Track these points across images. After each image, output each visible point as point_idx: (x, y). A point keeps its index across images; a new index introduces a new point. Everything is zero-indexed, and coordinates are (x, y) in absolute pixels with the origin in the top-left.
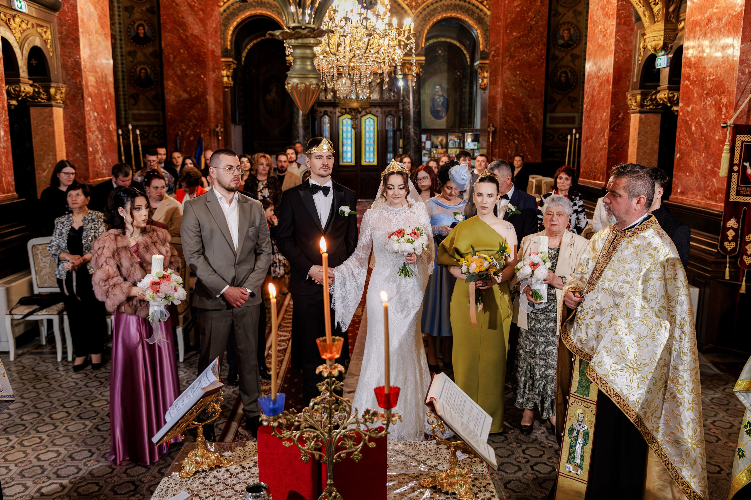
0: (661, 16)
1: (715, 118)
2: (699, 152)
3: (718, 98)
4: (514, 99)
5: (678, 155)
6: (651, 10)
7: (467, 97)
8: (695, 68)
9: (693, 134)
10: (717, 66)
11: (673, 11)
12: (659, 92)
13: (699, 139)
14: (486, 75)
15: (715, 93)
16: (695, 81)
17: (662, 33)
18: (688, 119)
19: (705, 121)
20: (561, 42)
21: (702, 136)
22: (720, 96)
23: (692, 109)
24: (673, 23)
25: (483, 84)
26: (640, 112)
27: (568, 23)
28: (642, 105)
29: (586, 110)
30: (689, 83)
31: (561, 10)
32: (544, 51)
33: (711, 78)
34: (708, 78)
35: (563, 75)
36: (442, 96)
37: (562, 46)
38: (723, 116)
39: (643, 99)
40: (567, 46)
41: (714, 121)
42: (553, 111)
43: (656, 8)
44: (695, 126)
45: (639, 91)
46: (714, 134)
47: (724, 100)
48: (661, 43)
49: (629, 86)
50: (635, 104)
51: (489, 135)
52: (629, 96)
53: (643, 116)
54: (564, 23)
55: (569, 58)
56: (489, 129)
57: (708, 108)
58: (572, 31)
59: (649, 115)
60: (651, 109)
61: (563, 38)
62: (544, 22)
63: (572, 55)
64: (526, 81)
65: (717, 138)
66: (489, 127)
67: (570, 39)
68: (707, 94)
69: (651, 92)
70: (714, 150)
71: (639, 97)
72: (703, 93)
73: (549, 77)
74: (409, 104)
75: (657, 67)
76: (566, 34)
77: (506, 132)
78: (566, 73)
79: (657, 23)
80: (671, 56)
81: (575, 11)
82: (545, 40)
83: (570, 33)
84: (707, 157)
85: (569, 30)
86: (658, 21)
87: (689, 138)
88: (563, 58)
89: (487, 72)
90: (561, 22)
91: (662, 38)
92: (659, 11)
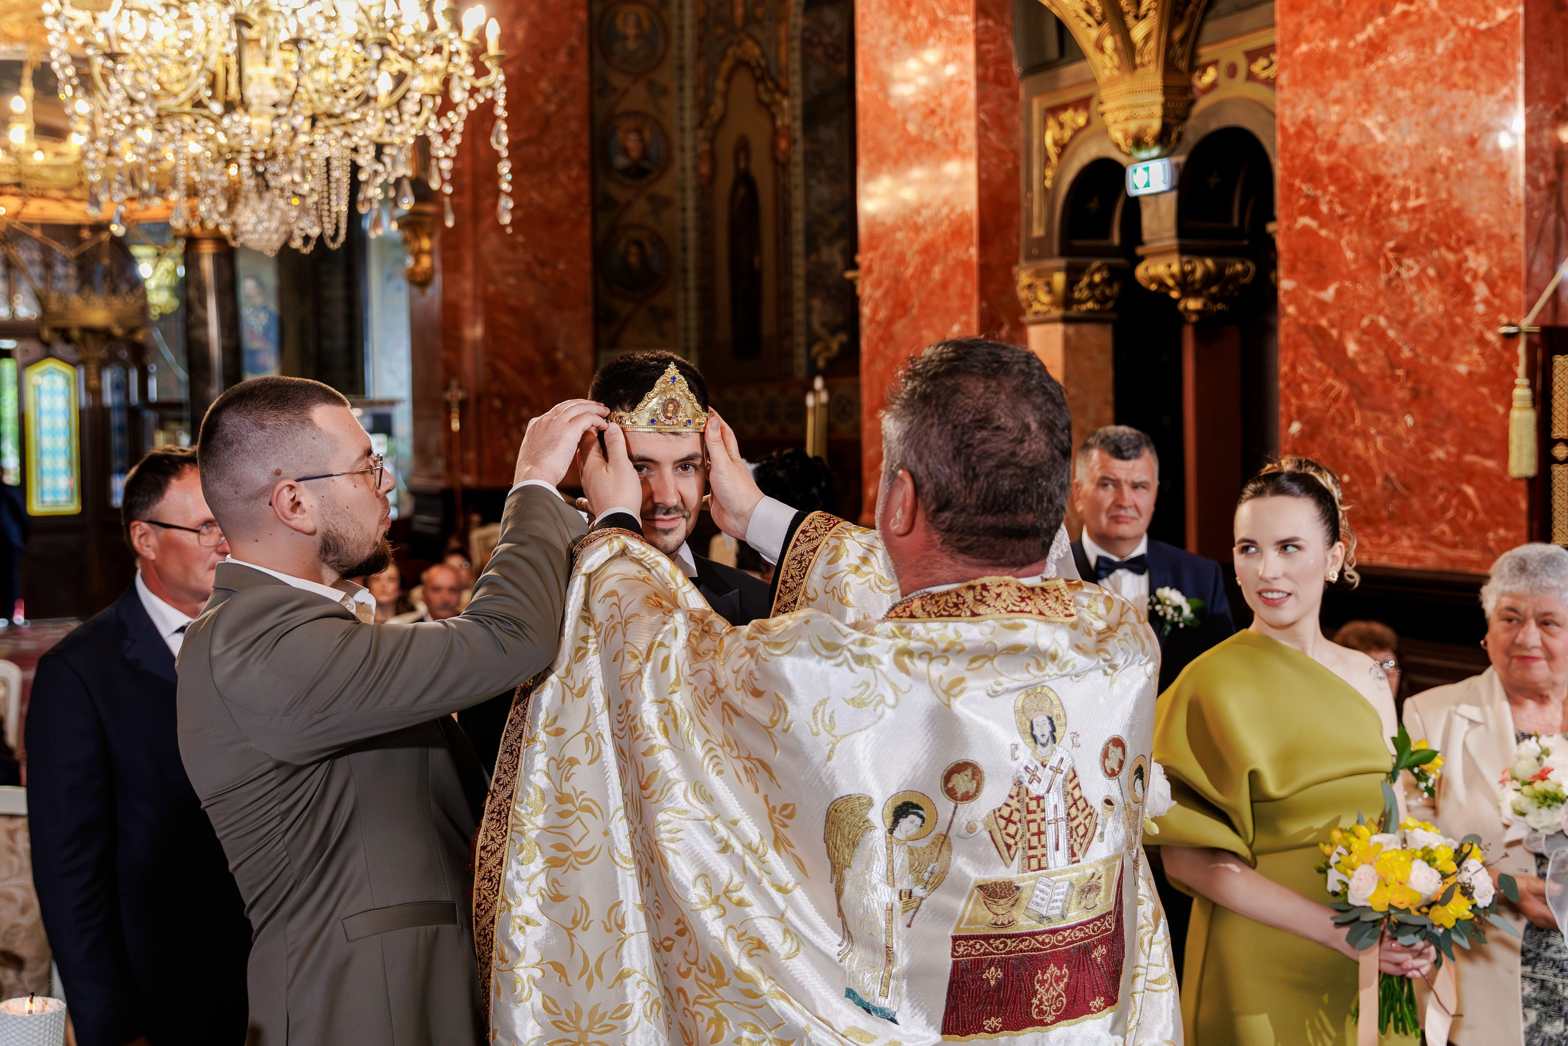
0: (1150, 55)
1: (1447, 314)
2: (1391, 412)
3: (1451, 257)
4: (513, 310)
5: (1296, 427)
6: (1124, 33)
7: (338, 310)
8: (1335, 181)
9: (1352, 364)
10: (1433, 170)
11: (1183, 40)
12: (1141, 259)
13: (1382, 377)
14: (426, 244)
15: (1431, 244)
16: (1342, 217)
17: (1159, 98)
18: (1324, 322)
19: (1404, 324)
20: (621, 162)
21: (1393, 366)
22: (1455, 250)
23: (1339, 293)
24: (1181, 72)
25: (419, 269)
26: (1066, 320)
27: (636, 114)
28: (1067, 301)
29: (872, 320)
30: (1313, 224)
31: (617, 80)
32: (584, 185)
33: (1412, 203)
34: (1395, 206)
35: (634, 250)
36: (265, 308)
37: (626, 172)
38: (1480, 308)
39: (1071, 284)
40: (638, 172)
41: (1444, 323)
42: (613, 344)
43: (1138, 32)
44: (1359, 342)
45: (1062, 262)
46: (1447, 358)
47: (1478, 262)
48: (1156, 125)
49: (1018, 249)
50: (1045, 298)
51: (448, 413)
52: (1024, 277)
53: (1071, 330)
54: (628, 114)
55: (641, 206)
56: (448, 396)
57: (1411, 288)
58: (647, 135)
59: (1088, 329)
60: (1090, 311)
61: (625, 151)
62: (577, 109)
63: (651, 198)
64: (543, 264)
65: (1462, 369)
66: (447, 387)
67: (645, 155)
68: (1399, 250)
69: (1089, 265)
70: (1454, 404)
71: (1059, 280)
72: (1380, 248)
73: (601, 252)
74: (204, 323)
75: (1132, 192)
76: (632, 143)
77: (497, 403)
78: (639, 243)
79: (1140, 71)
80: (1181, 159)
81: (651, 85)
82: (584, 154)
83: (642, 140)
84: (1426, 426)
85: (639, 131)
86: (1143, 65)
87: (1337, 375)
88: (629, 204)
89: (430, 236)
90: (620, 109)
91: (1158, 110)
92: (1147, 38)
